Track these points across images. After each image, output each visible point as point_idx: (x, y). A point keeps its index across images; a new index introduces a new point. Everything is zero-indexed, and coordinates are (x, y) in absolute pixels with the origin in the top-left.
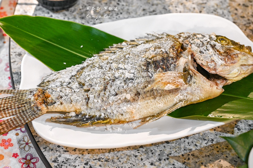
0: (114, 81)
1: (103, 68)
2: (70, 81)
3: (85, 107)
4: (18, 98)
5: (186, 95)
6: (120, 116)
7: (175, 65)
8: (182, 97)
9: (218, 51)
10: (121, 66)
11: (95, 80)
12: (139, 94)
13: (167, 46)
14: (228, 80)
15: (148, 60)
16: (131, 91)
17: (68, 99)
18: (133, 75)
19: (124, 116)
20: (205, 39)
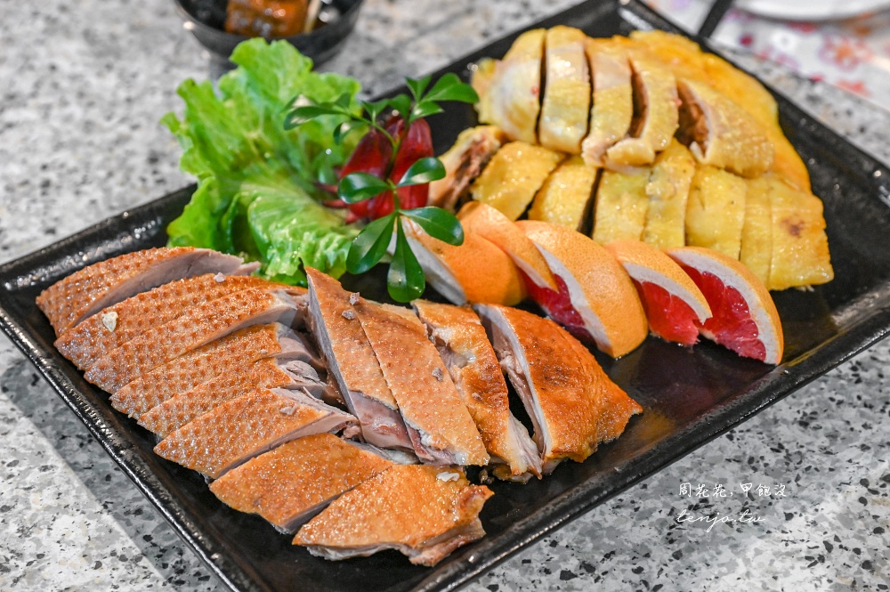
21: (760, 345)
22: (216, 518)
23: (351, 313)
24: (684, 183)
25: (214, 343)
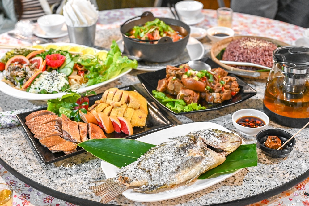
0: (162, 163)
1: (153, 158)
2: (135, 170)
3: (150, 181)
4: (109, 183)
5: (206, 162)
6: (172, 181)
7: (195, 147)
8: (204, 164)
9: (216, 136)
10: (163, 155)
11: (151, 165)
12: (180, 167)
13: (186, 140)
14: (227, 152)
15: (178, 148)
16: (174, 166)
17: (139, 177)
18: (172, 158)
19: (175, 180)
20: (206, 132)
21: (128, 132)
22: (41, 147)
23: (66, 120)
24: (124, 109)
25: (46, 123)
